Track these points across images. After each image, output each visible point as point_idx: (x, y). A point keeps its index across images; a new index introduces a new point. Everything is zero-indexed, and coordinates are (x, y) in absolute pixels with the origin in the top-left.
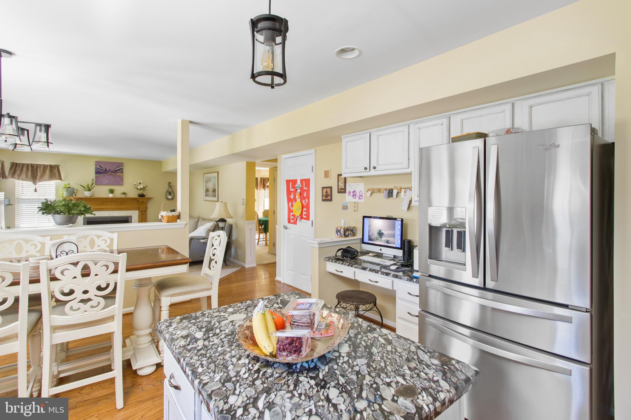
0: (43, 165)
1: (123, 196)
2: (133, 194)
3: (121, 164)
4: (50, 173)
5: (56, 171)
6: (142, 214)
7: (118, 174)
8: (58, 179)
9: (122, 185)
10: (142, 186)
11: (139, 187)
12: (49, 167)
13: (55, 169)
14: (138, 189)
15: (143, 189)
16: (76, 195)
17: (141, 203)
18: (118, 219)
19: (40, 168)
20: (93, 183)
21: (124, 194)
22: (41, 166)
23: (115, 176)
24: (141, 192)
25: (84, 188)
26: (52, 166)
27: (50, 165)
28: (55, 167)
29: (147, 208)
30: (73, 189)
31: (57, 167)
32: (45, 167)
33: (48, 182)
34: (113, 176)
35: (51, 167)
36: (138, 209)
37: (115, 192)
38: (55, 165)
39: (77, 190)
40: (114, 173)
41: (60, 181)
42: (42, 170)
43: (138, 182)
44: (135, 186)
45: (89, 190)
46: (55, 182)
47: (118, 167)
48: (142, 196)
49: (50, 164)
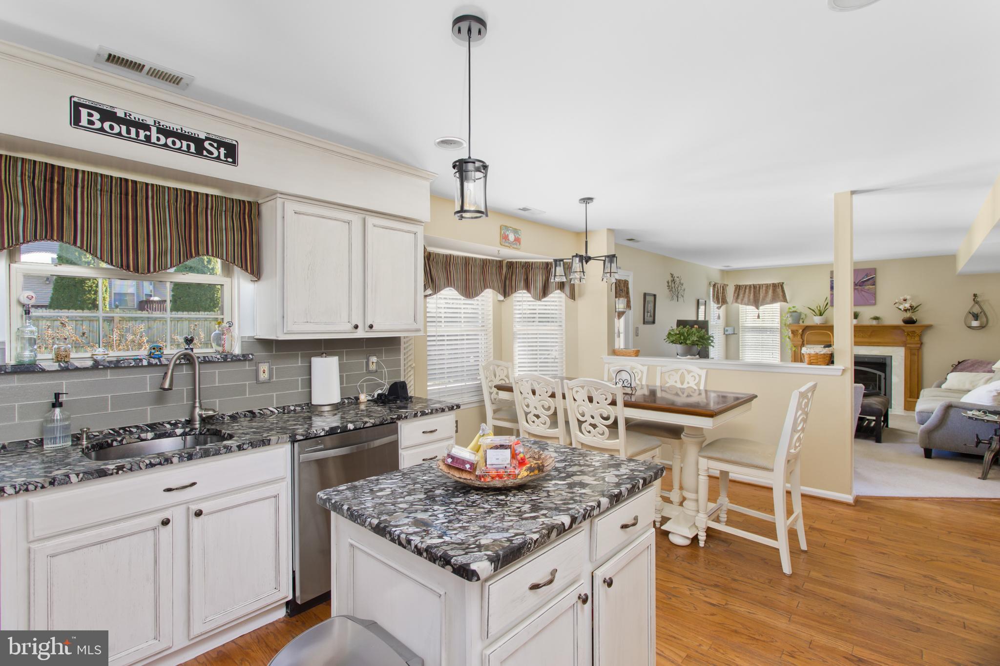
0: (765, 284)
1: (874, 323)
2: (894, 318)
3: (874, 270)
4: (772, 294)
5: (779, 290)
6: (912, 354)
7: (867, 287)
8: (782, 301)
9: (875, 304)
10: (907, 305)
11: (902, 307)
12: (772, 286)
13: (779, 288)
14: (900, 309)
15: (912, 309)
16: (803, 322)
17: (908, 334)
18: (866, 360)
19: (762, 288)
20: (827, 303)
21: (876, 318)
22: (764, 286)
23: (862, 290)
24: (908, 315)
25: (813, 312)
26: (776, 284)
27: (773, 284)
28: (779, 286)
29: (922, 344)
30: (800, 314)
31: (781, 285)
32: (767, 286)
33: (771, 305)
34: (858, 291)
35: (774, 286)
36: (904, 344)
37: (859, 317)
38: (778, 283)
39: (806, 315)
40: (860, 286)
41: (785, 303)
42: (764, 292)
43: (902, 298)
44: (897, 305)
45: (821, 315)
46: (779, 305)
47: (867, 275)
48: (909, 322)
49: (773, 282)
